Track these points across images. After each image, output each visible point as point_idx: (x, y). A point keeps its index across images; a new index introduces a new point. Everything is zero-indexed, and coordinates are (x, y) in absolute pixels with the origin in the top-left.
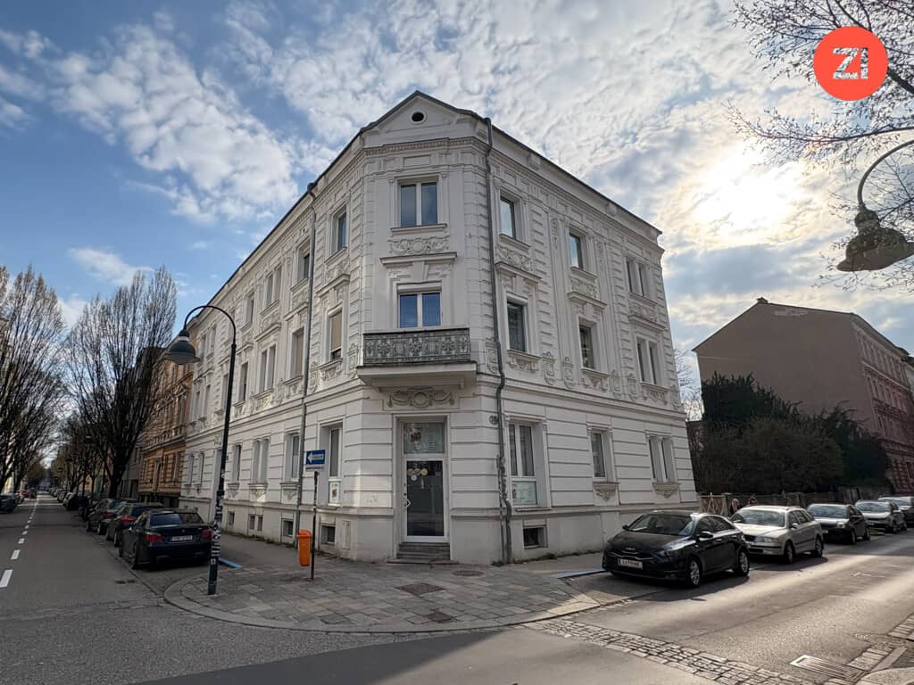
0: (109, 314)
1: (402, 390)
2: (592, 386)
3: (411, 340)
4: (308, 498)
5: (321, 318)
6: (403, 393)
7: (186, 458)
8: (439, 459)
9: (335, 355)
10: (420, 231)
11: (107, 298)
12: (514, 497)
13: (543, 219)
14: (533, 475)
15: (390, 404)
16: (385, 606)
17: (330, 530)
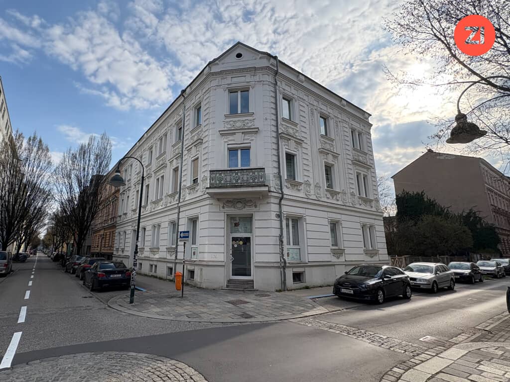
0: (76, 158)
1: (230, 200)
2: (331, 198)
3: (234, 174)
4: (180, 256)
5: (188, 161)
6: (230, 201)
7: (116, 234)
8: (249, 236)
9: (195, 181)
10: (240, 116)
11: (75, 150)
12: (288, 256)
13: (306, 109)
14: (299, 245)
15: (223, 207)
16: (219, 310)
17: (192, 273)
